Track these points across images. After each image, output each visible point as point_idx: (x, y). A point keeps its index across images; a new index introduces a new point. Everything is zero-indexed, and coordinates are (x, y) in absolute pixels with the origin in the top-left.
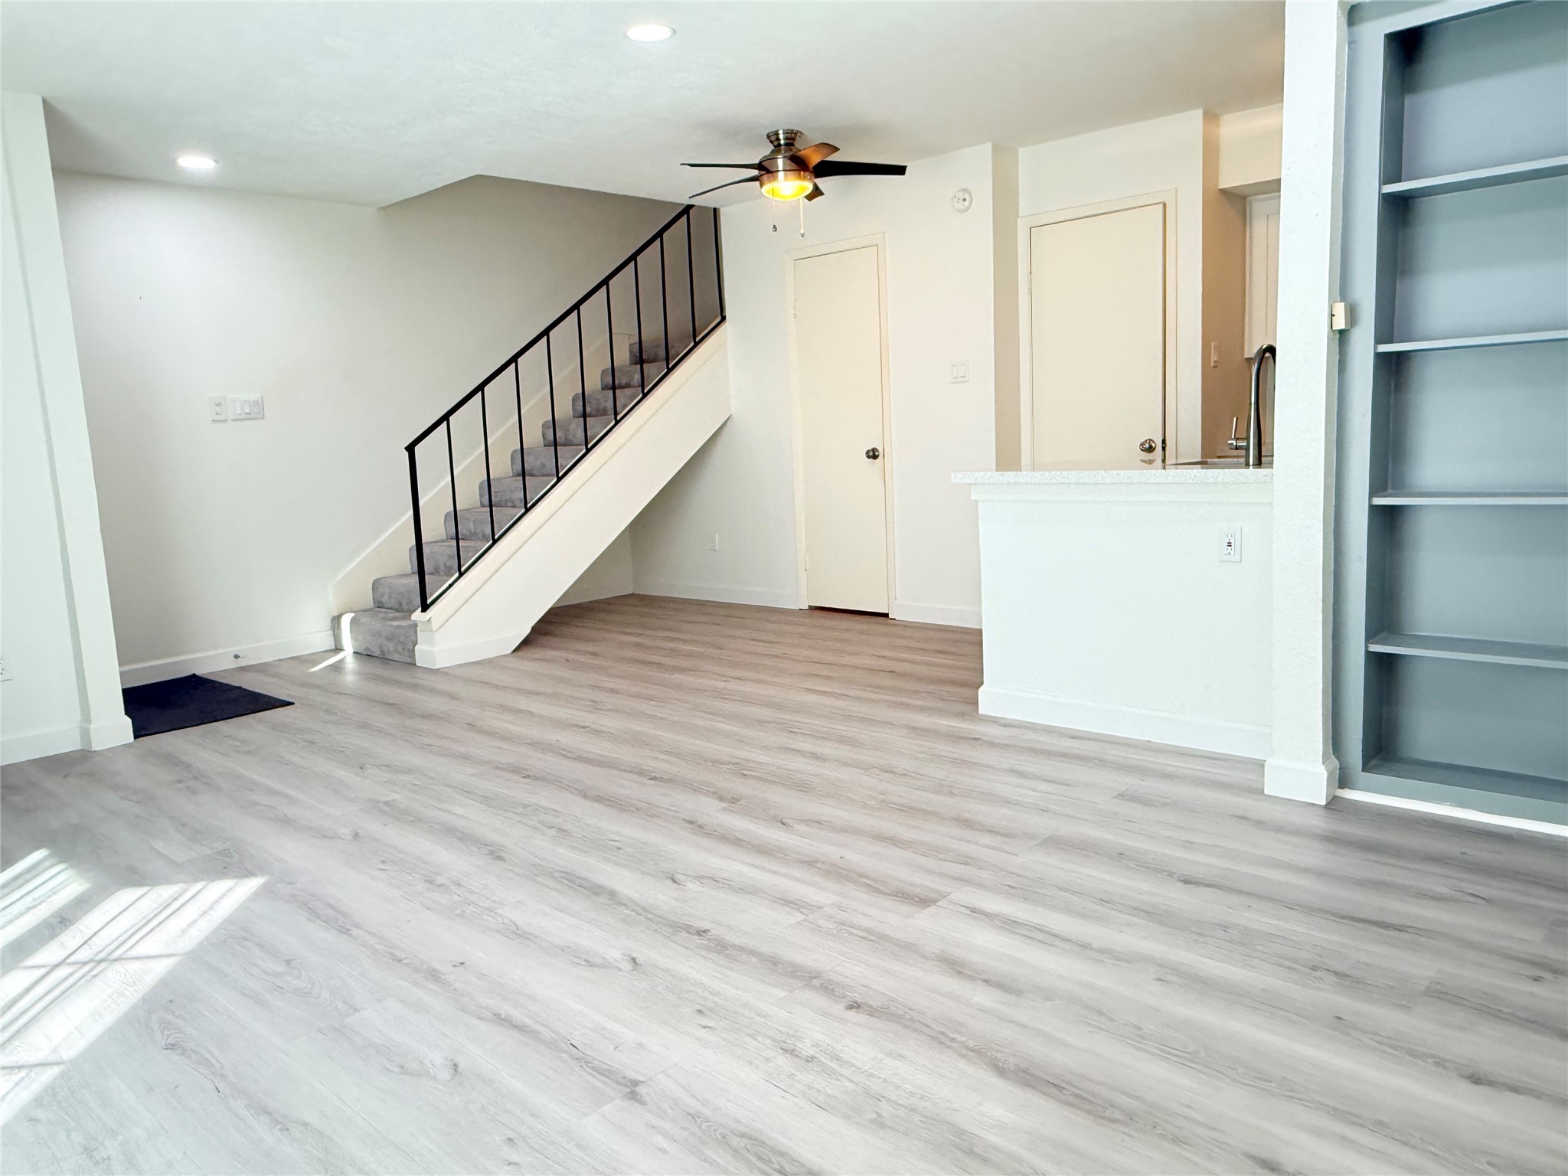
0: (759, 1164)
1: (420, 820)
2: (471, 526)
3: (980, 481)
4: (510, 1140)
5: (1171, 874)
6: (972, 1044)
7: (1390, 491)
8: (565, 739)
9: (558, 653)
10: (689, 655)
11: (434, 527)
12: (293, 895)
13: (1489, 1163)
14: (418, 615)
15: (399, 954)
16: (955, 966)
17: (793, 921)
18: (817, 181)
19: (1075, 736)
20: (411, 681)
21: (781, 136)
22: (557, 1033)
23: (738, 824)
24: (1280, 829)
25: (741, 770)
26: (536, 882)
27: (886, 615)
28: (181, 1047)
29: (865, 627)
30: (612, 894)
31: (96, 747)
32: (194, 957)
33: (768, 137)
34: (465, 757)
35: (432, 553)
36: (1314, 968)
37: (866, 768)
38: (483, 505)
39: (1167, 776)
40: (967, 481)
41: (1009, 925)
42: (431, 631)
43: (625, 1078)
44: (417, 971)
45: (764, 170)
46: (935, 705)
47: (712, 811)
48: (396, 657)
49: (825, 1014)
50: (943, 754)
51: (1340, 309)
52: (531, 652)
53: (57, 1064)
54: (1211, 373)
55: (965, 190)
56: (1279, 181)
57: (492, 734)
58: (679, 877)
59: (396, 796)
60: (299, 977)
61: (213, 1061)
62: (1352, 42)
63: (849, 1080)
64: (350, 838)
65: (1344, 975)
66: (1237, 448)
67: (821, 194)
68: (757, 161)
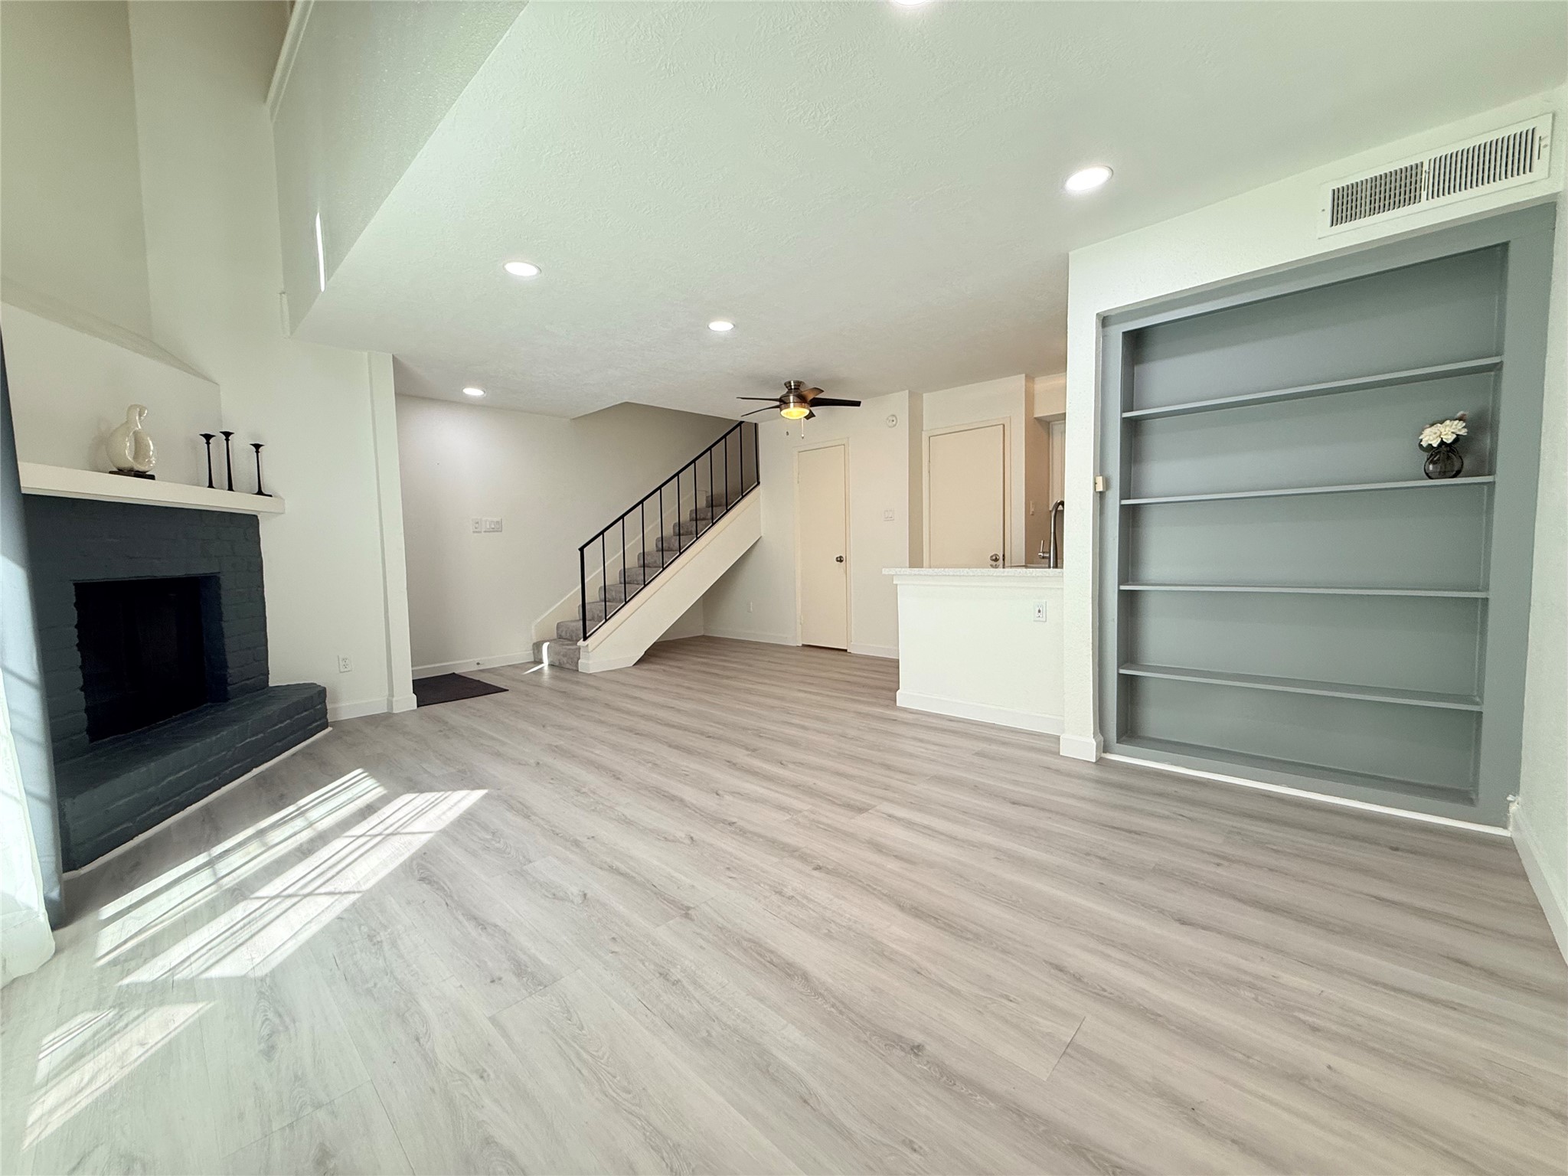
0: (758, 957)
1: (574, 756)
2: (614, 594)
3: (898, 573)
4: (613, 938)
5: (1005, 799)
6: (885, 892)
7: (1130, 583)
8: (662, 714)
9: (658, 666)
10: (734, 669)
11: (593, 594)
12: (499, 796)
13: (1190, 971)
14: (581, 643)
15: (558, 831)
16: (878, 848)
17: (786, 818)
18: (812, 409)
19: (951, 719)
20: (576, 679)
21: (792, 384)
22: (645, 879)
23: (757, 763)
24: (1069, 775)
25: (759, 733)
26: (639, 793)
27: (846, 650)
28: (428, 880)
29: (833, 657)
30: (682, 800)
31: (395, 712)
32: (444, 832)
33: (785, 384)
34: (601, 722)
35: (591, 609)
36: (1088, 854)
37: (830, 734)
38: (621, 583)
39: (1004, 744)
40: (891, 573)
41: (909, 825)
42: (588, 652)
43: (682, 905)
44: (566, 840)
45: (783, 402)
46: (870, 700)
47: (742, 757)
48: (568, 666)
49: (800, 872)
50: (877, 728)
51: (1100, 480)
52: (646, 666)
53: (359, 892)
54: (1030, 517)
55: (894, 416)
56: (1065, 414)
57: (618, 710)
58: (720, 792)
59: (562, 743)
60: (499, 842)
61: (446, 888)
62: (1104, 336)
63: (813, 910)
64: (534, 765)
65: (1104, 859)
66: (1043, 558)
67: (814, 416)
68: (779, 397)
